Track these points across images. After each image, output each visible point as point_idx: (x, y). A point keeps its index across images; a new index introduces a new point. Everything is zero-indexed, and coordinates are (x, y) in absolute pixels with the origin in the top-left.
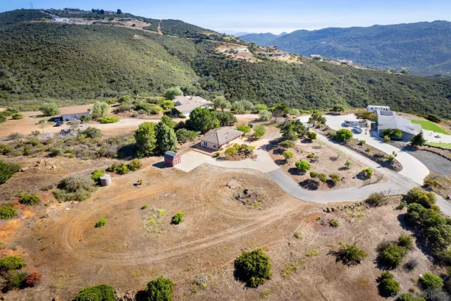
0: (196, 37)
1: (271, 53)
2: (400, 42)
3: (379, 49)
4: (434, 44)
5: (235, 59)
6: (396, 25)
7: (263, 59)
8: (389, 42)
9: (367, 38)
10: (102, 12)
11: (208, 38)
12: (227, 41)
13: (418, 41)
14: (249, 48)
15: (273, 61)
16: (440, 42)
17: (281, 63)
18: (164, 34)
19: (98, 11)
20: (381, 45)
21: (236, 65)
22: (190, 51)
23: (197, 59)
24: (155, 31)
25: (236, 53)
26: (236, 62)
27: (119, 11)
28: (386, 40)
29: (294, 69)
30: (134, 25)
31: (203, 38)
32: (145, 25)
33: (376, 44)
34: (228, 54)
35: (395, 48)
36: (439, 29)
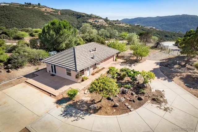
0: (77, 16)
1: (116, 22)
2: (169, 23)
3: (160, 26)
4: (184, 24)
5: (98, 24)
6: (166, 16)
7: (112, 25)
8: (164, 23)
9: (155, 22)
10: (30, 4)
11: (83, 16)
12: (93, 17)
13: (177, 23)
14: (105, 20)
15: (117, 26)
16: (186, 23)
17: (122, 27)
18: (61, 14)
19: (28, 4)
20: (161, 24)
21: (98, 27)
22: (74, 22)
23: (78, 25)
24: (57, 13)
25: (98, 22)
26: (98, 26)
27: (39, 4)
28: (163, 23)
29: (128, 30)
30: (46, 10)
31: (81, 16)
32: (52, 10)
33: (159, 24)
34: (94, 23)
35: (167, 26)
36: (185, 17)
